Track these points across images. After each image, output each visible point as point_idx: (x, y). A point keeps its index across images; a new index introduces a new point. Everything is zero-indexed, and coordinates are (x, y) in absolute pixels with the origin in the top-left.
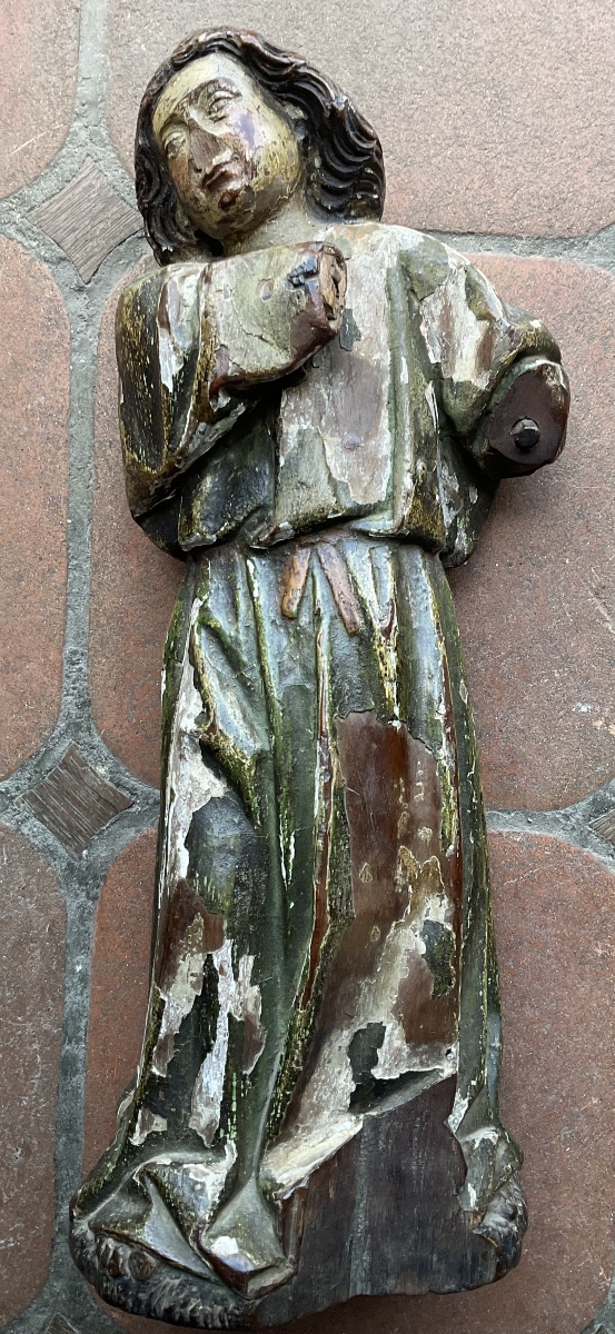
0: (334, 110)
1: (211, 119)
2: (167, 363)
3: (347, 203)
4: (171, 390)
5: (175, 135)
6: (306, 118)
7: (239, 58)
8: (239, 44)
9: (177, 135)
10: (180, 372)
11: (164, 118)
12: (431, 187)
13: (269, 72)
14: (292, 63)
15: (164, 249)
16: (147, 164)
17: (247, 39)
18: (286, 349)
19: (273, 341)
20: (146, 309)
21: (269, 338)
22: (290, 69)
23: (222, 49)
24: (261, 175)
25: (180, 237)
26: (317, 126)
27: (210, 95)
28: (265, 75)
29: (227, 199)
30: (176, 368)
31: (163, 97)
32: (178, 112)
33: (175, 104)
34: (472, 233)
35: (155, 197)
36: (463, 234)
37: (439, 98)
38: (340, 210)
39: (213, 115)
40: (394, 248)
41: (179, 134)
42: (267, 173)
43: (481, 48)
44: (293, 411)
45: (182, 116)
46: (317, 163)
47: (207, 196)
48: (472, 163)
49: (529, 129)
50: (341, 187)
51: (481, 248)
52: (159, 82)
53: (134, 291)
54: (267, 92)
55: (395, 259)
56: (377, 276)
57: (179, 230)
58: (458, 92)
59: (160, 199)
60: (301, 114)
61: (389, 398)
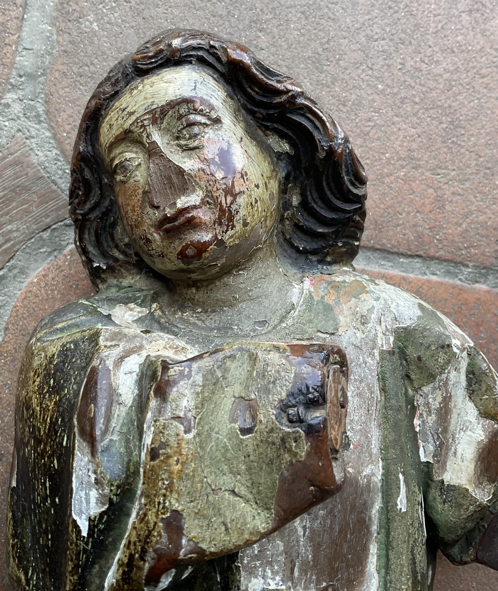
0: (331, 152)
1: (179, 146)
2: (83, 494)
3: (325, 248)
4: (85, 533)
5: (128, 155)
6: (292, 153)
7: (222, 75)
8: (224, 59)
9: (132, 156)
10: (102, 515)
11: (116, 131)
12: (382, 206)
13: (257, 97)
14: (288, 91)
15: (95, 265)
16: (87, 174)
17: (235, 54)
18: (268, 509)
19: (250, 496)
20: (62, 388)
21: (243, 491)
22: (284, 98)
23: (201, 61)
24: (239, 227)
25: (117, 254)
26: (304, 163)
27: (180, 117)
28: (250, 98)
29: (190, 252)
30: (95, 510)
31: (117, 104)
32: (137, 130)
33: (134, 118)
34: (419, 256)
35: (92, 209)
36: (411, 256)
37: (396, 119)
38: (314, 252)
39: (183, 142)
40: (388, 322)
41: (133, 155)
42: (245, 224)
43: (440, 75)
44: (257, 557)
45: (140, 136)
46: (295, 201)
47: (162, 240)
48: (424, 187)
49: (481, 159)
50: (321, 230)
51: (427, 272)
52: (114, 84)
53: (49, 354)
54: (249, 117)
55: (392, 339)
56: (369, 360)
57: (117, 247)
58: (415, 115)
59: (97, 213)
60: (286, 147)
61: (380, 527)
